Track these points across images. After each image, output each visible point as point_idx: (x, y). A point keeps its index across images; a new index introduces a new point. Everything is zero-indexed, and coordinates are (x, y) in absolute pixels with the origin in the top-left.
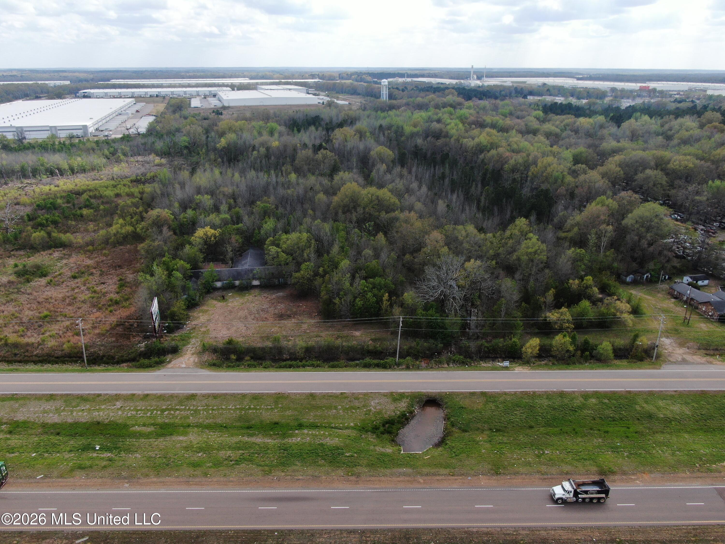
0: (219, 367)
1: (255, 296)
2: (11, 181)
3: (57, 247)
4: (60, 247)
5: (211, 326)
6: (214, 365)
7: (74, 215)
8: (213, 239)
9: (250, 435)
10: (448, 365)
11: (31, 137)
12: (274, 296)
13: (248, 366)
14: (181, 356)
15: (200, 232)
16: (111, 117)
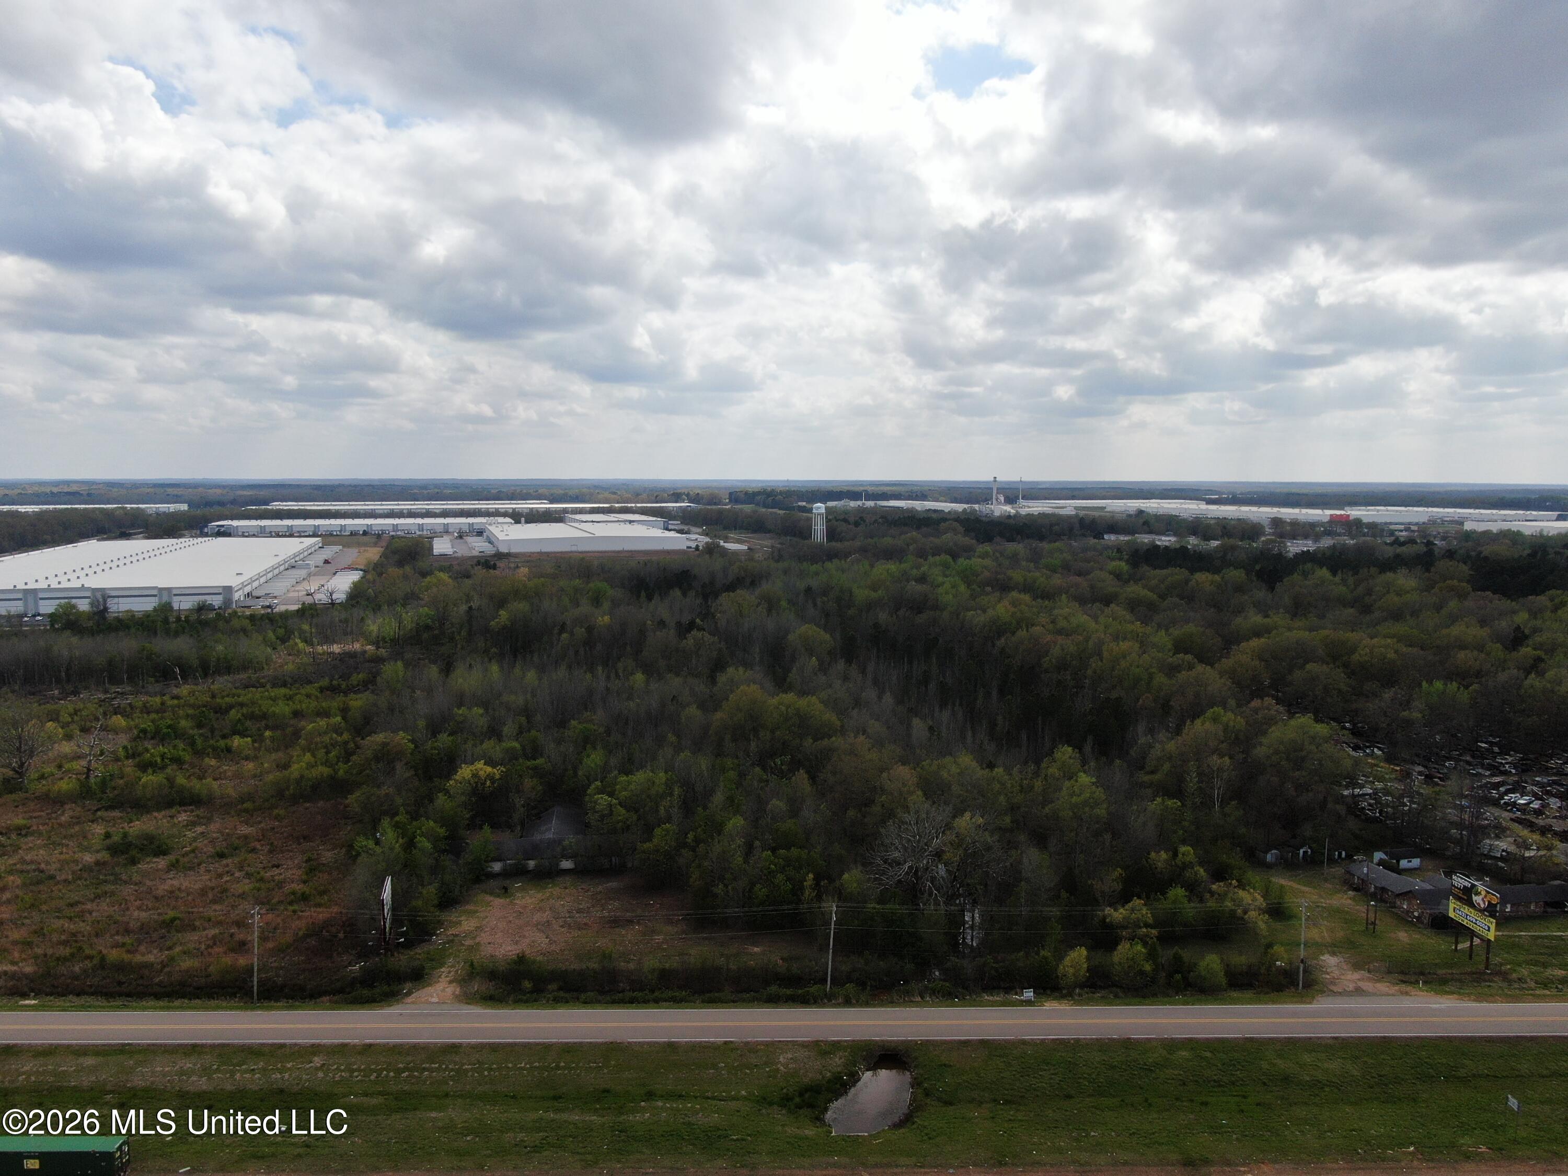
0: (501, 1002)
1: (566, 888)
2: (86, 688)
3: (184, 805)
4: (190, 805)
5: (484, 938)
6: (490, 999)
7: (215, 749)
8: (488, 783)
9: (557, 1111)
10: (922, 998)
11: (118, 607)
12: (600, 888)
13: (553, 1000)
14: (430, 985)
15: (465, 772)
16: (276, 571)
